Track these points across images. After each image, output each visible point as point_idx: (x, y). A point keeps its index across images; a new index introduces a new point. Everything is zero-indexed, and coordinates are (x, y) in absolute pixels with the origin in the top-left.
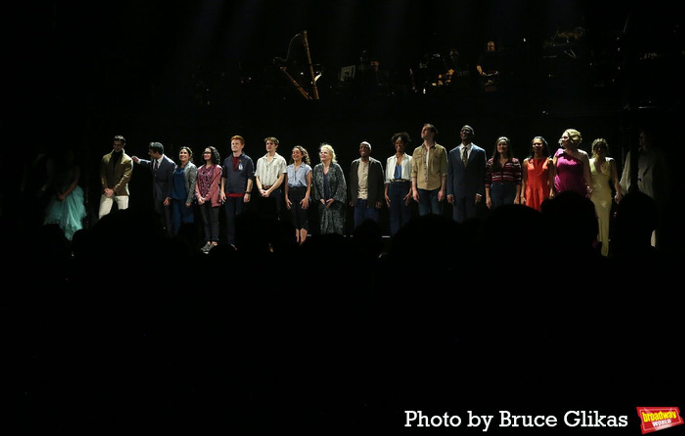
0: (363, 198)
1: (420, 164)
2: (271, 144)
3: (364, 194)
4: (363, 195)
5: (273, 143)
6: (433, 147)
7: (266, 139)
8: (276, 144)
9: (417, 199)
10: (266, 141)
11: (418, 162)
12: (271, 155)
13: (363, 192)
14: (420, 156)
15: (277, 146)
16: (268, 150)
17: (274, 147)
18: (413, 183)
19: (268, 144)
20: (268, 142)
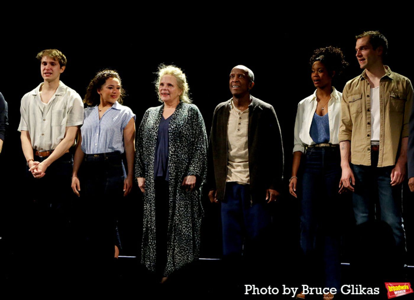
0: (239, 180)
1: (358, 113)
2: (52, 64)
3: (240, 172)
4: (239, 175)
5: (57, 62)
6: (386, 80)
7: (40, 54)
8: (61, 65)
9: (351, 184)
10: (41, 58)
11: (353, 109)
12: (50, 88)
13: (239, 169)
14: (358, 96)
15: (64, 68)
16: (45, 77)
17: (58, 71)
18: (343, 153)
19: (45, 64)
20: (44, 59)
